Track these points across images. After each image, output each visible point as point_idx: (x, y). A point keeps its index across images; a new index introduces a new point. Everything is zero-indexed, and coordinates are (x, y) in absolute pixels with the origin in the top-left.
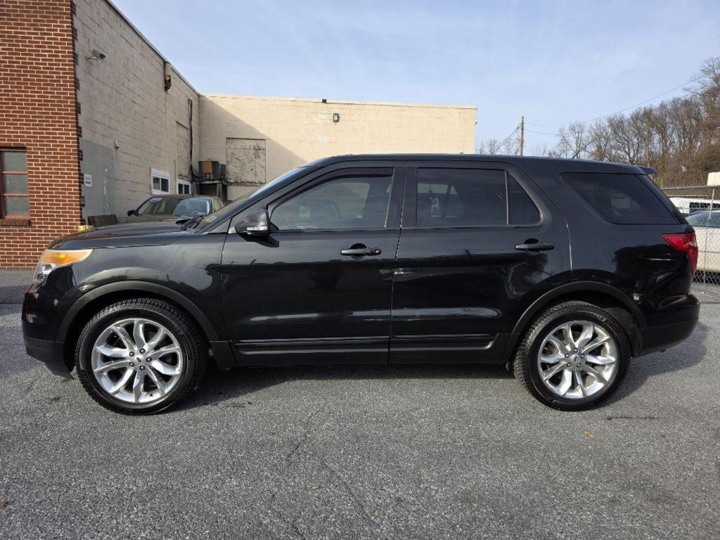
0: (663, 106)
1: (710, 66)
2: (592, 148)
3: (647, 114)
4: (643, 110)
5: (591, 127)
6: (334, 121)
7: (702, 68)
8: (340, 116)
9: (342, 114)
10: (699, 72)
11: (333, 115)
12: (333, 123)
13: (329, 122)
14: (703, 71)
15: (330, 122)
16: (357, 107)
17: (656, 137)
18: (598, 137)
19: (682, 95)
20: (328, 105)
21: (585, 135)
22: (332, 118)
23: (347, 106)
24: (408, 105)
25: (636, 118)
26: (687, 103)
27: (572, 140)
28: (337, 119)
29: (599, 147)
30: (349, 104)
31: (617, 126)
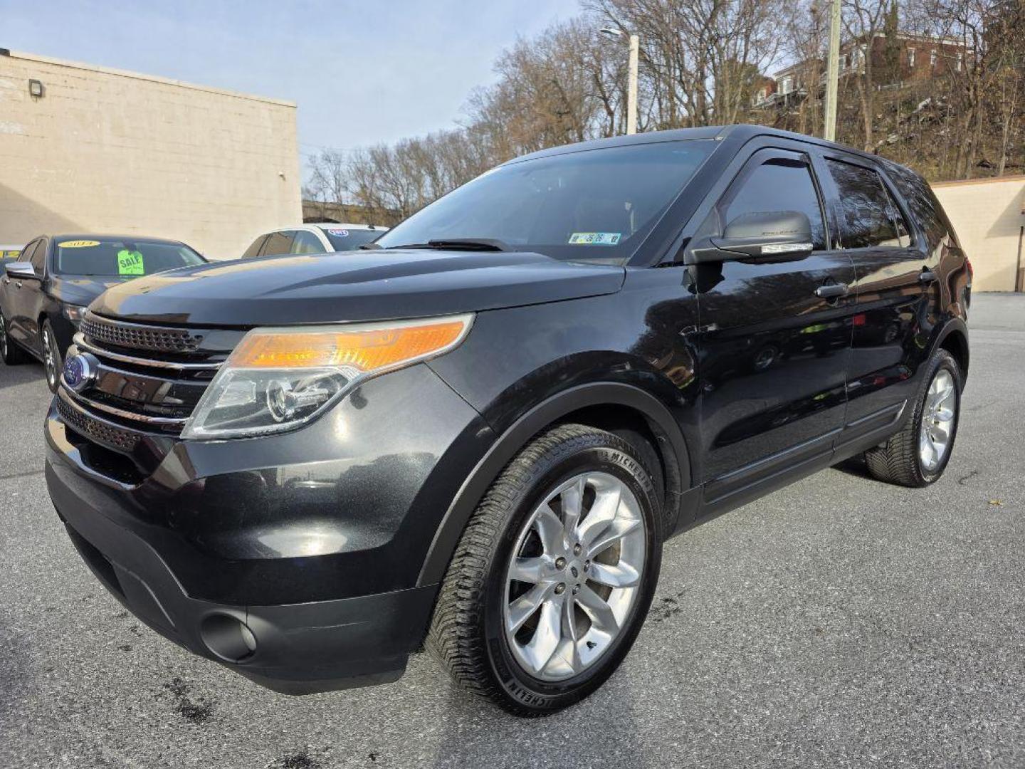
0: (430, 139)
1: (478, 96)
2: (355, 187)
3: (415, 147)
4: (409, 142)
5: (350, 158)
6: (33, 95)
7: (471, 98)
8: (45, 86)
9: (48, 84)
10: (467, 101)
11: (27, 82)
12: (29, 99)
13: (21, 96)
14: (471, 101)
15: (23, 96)
16: (82, 74)
17: (427, 180)
18: (360, 172)
19: (451, 128)
20: (14, 61)
21: (344, 168)
22: (27, 89)
23: (59, 68)
24: (181, 85)
25: (401, 151)
26: (454, 139)
27: (328, 173)
28: (38, 91)
29: (363, 187)
30: (62, 66)
31: (381, 159)
